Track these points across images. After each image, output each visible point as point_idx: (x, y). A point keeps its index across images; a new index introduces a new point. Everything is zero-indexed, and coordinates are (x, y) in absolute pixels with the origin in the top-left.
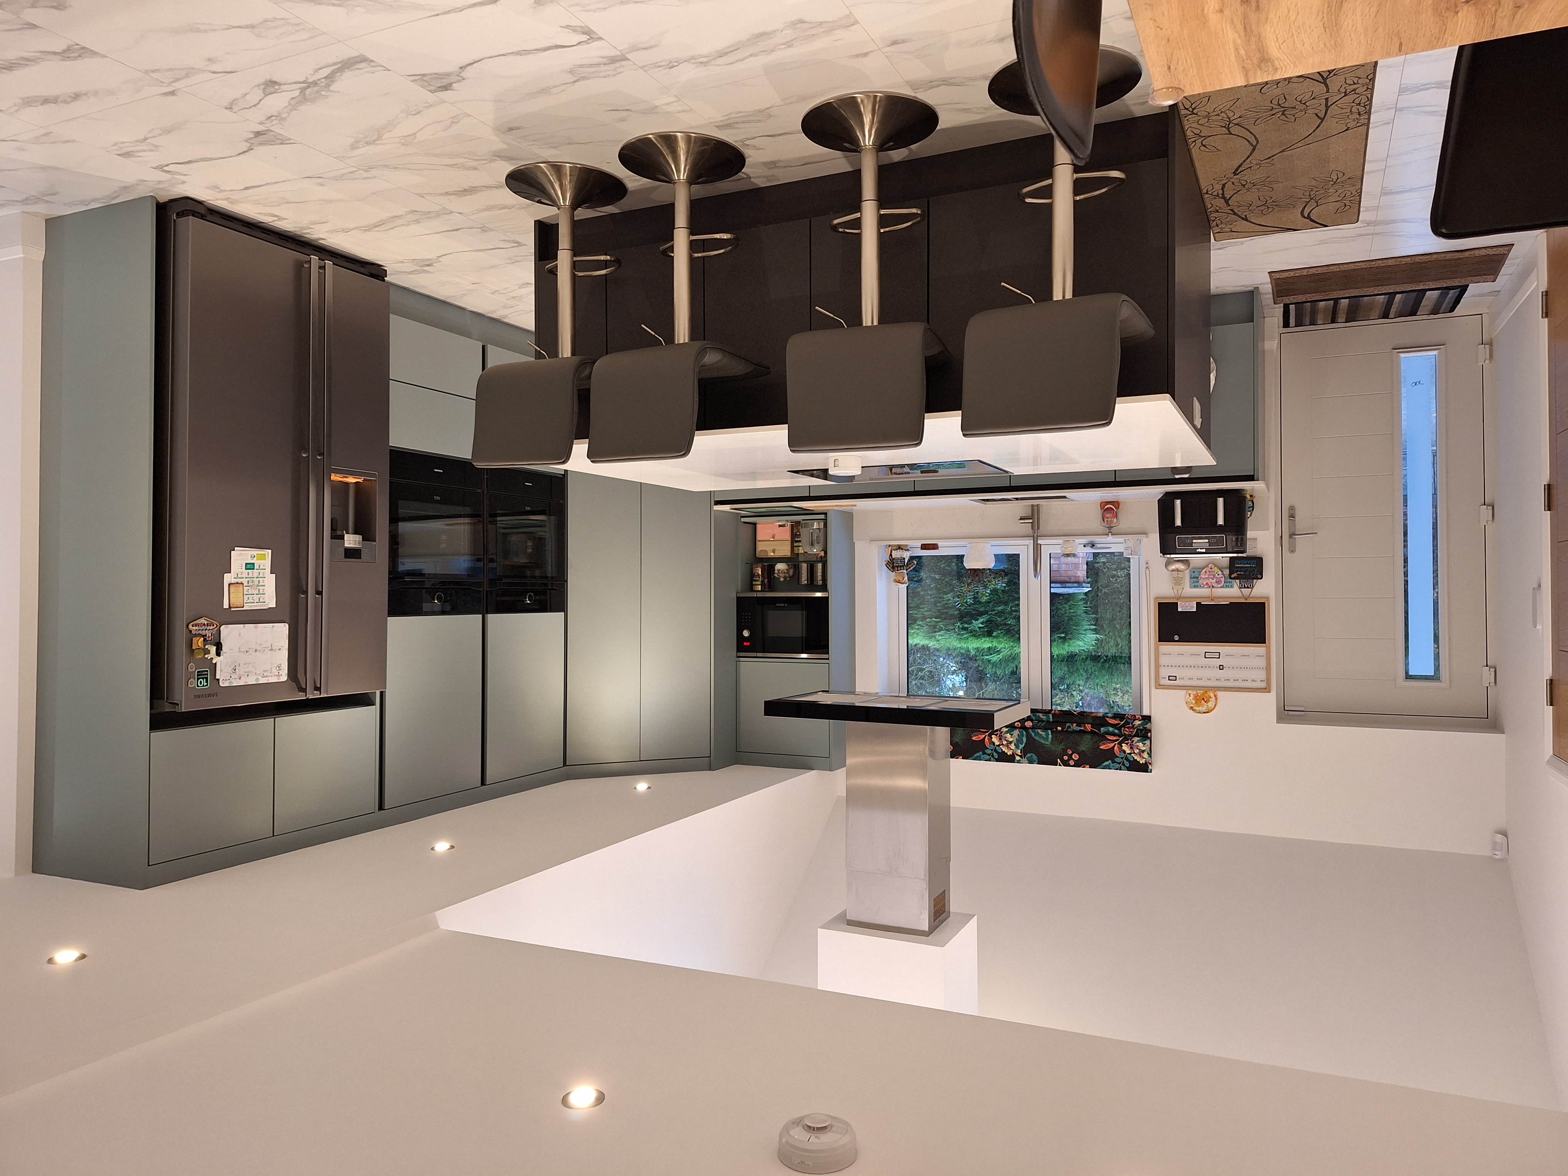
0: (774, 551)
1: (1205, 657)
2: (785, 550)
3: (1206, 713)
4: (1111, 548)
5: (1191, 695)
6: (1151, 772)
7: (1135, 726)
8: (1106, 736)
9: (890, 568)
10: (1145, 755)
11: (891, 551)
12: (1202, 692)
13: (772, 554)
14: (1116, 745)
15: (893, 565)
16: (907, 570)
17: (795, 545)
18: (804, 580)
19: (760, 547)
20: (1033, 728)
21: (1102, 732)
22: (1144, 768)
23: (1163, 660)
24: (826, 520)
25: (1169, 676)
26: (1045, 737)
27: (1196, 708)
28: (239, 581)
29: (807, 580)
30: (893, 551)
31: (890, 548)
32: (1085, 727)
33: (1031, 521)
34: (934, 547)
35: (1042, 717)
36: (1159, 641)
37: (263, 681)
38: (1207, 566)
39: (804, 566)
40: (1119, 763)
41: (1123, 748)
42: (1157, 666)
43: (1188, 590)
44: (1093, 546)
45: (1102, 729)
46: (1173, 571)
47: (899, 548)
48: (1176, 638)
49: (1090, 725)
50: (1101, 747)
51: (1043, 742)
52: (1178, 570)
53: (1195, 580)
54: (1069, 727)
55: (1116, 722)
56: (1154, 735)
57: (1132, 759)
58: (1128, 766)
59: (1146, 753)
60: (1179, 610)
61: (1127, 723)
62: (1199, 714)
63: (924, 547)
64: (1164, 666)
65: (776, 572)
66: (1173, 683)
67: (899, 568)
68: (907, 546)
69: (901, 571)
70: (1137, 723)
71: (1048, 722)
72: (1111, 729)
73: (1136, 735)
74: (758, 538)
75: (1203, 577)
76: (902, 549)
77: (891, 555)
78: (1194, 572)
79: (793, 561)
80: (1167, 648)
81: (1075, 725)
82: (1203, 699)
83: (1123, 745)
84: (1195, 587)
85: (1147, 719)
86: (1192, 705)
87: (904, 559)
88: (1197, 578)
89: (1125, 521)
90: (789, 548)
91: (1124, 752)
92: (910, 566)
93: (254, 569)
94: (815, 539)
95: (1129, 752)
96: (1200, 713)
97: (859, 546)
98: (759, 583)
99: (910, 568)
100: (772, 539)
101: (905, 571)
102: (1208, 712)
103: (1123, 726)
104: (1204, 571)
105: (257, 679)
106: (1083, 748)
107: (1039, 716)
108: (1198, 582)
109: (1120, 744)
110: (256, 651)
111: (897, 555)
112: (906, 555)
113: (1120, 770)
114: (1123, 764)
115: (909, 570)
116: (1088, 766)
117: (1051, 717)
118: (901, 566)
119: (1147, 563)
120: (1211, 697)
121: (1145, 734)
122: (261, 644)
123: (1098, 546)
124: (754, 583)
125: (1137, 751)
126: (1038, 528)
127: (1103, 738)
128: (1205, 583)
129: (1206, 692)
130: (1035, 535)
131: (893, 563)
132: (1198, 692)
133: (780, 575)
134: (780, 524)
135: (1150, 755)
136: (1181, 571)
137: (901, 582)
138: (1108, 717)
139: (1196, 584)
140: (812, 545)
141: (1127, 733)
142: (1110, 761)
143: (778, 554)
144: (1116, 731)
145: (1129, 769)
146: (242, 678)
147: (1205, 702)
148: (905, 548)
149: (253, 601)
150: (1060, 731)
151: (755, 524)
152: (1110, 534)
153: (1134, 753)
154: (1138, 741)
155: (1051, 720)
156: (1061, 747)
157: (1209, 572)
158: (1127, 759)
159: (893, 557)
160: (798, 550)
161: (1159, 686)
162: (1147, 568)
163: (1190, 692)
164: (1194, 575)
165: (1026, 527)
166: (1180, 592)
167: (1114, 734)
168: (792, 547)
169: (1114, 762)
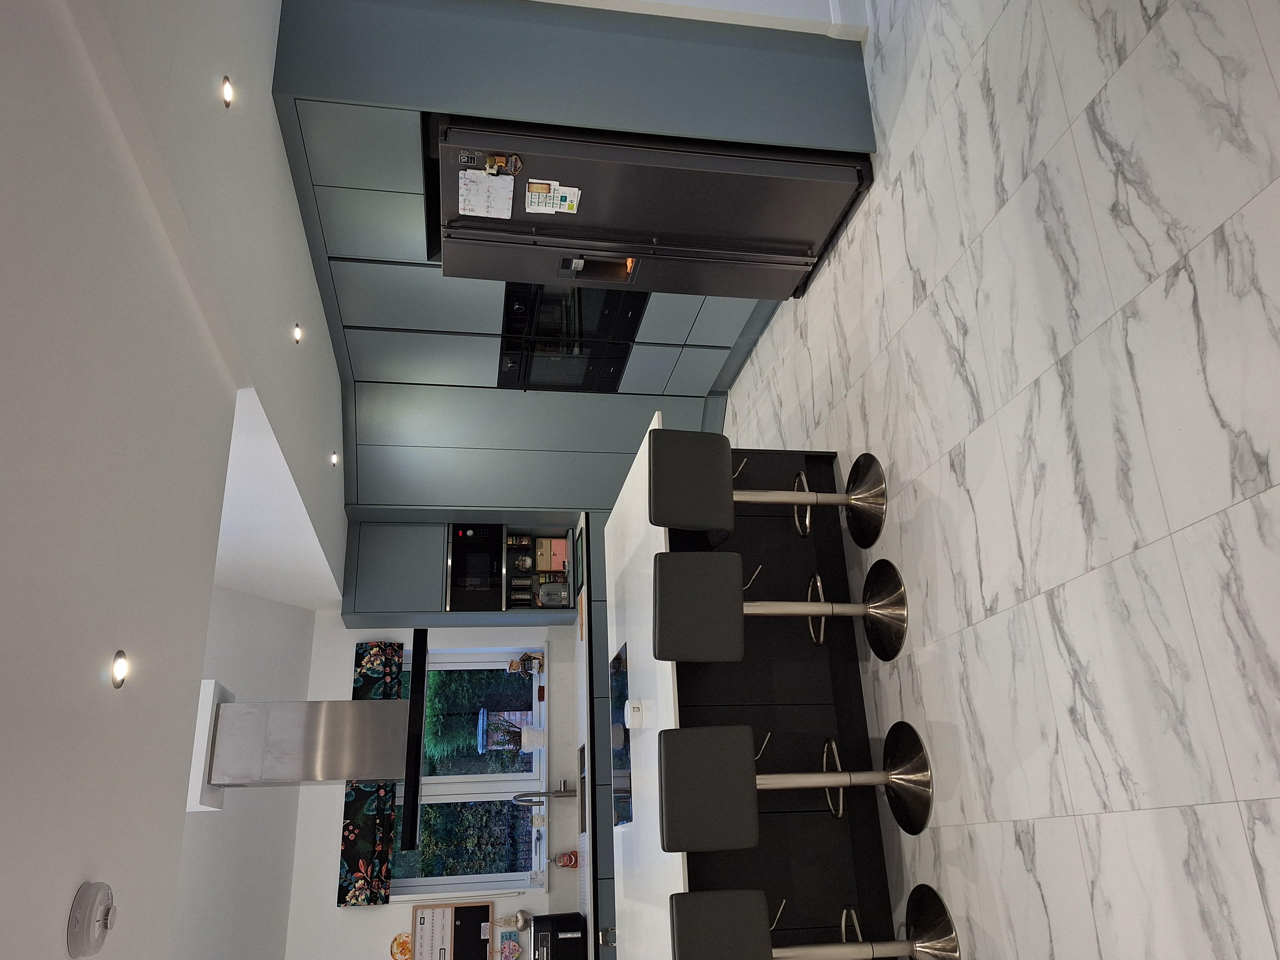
0: (542, 554)
1: (440, 949)
2: (542, 565)
3: (391, 952)
4: (536, 855)
5: (407, 938)
6: (338, 906)
7: (380, 890)
8: (371, 866)
9: (524, 657)
10: (353, 901)
11: (538, 659)
12: (410, 948)
13: (539, 553)
14: (362, 875)
15: (527, 659)
16: (521, 671)
17: (547, 575)
18: (516, 582)
19: (546, 542)
20: (379, 796)
21: (374, 860)
22: (342, 900)
23: (438, 911)
24: (569, 608)
25: (424, 918)
26: (370, 809)
27: (395, 944)
28: (552, 191)
29: (515, 585)
30: (538, 660)
31: (541, 658)
32: (379, 844)
33: (562, 790)
34: (541, 698)
35: (388, 805)
36: (455, 908)
37: (461, 199)
38: (520, 947)
39: (528, 582)
40: (346, 877)
41: (360, 881)
42: (433, 907)
43: (499, 931)
44: (538, 840)
45: (377, 860)
46: (517, 917)
47: (541, 666)
48: (458, 923)
49: (381, 849)
50: (361, 860)
51: (366, 806)
52: (517, 921)
53: (508, 937)
54: (379, 830)
55: (383, 873)
56: (372, 906)
57: (349, 889)
58: (344, 885)
59: (355, 901)
60: (483, 924)
61: (382, 882)
62: (390, 947)
63: (541, 689)
64: (433, 913)
65: (524, 558)
66: (418, 921)
67: (523, 665)
68: (543, 672)
69: (520, 667)
70: (383, 892)
71: (384, 810)
72: (377, 869)
73: (372, 892)
74: (554, 541)
75: (511, 944)
76: (539, 668)
77: (535, 658)
78: (515, 935)
79: (533, 571)
80: (449, 914)
81: (381, 835)
82: (403, 949)
83: (363, 881)
84: (502, 937)
85: (386, 901)
86: (398, 939)
87: (531, 670)
88: (510, 938)
89: (560, 874)
90: (544, 569)
91: (357, 882)
92: (525, 674)
93: (561, 201)
94: (553, 597)
95: (356, 886)
96: (392, 947)
97: (544, 630)
98: (514, 543)
99: (523, 674)
100: (552, 554)
101: (520, 670)
102: (392, 954)
103: (380, 880)
104: (516, 944)
105: (462, 195)
106: (360, 843)
107: (389, 801)
108: (506, 939)
109: (364, 878)
110: (489, 197)
111: (535, 663)
112: (534, 672)
113: (340, 878)
114: (345, 881)
115: (521, 674)
116: (343, 848)
117: (388, 813)
118: (524, 667)
119: (523, 893)
120: (405, 956)
121: (373, 900)
122: (494, 201)
123: (538, 844)
124: (514, 538)
125: (357, 893)
126: (556, 797)
127: (369, 862)
128: (505, 946)
129: (410, 951)
130: (550, 794)
131: (528, 661)
132: (410, 944)
133: (521, 562)
134: (566, 564)
135: (354, 905)
136: (516, 924)
137: (511, 667)
138: (388, 864)
139: (505, 938)
140: (548, 594)
141: (374, 883)
142: (348, 868)
143: (539, 558)
144: (375, 874)
145: (340, 886)
146: (465, 186)
147: (401, 951)
148: (541, 671)
149: (533, 198)
150: (375, 822)
151: (565, 537)
152: (550, 861)
153: (355, 891)
154: (366, 895)
155: (385, 813)
156: (362, 824)
157: (515, 949)
158: (350, 884)
159: (533, 661)
160: (542, 577)
161: (415, 909)
162: (519, 894)
163: (410, 937)
164: (513, 935)
165: (557, 785)
166: (498, 924)
167: (372, 872)
168: (545, 572)
169: (347, 872)
